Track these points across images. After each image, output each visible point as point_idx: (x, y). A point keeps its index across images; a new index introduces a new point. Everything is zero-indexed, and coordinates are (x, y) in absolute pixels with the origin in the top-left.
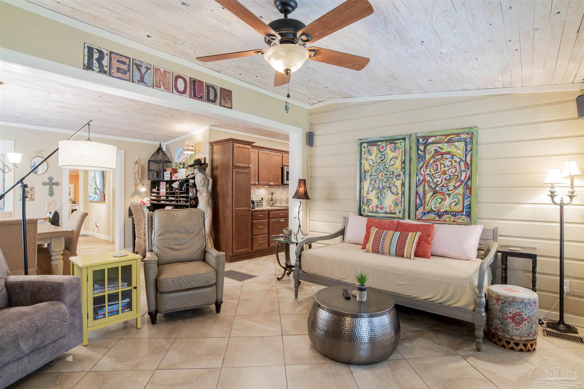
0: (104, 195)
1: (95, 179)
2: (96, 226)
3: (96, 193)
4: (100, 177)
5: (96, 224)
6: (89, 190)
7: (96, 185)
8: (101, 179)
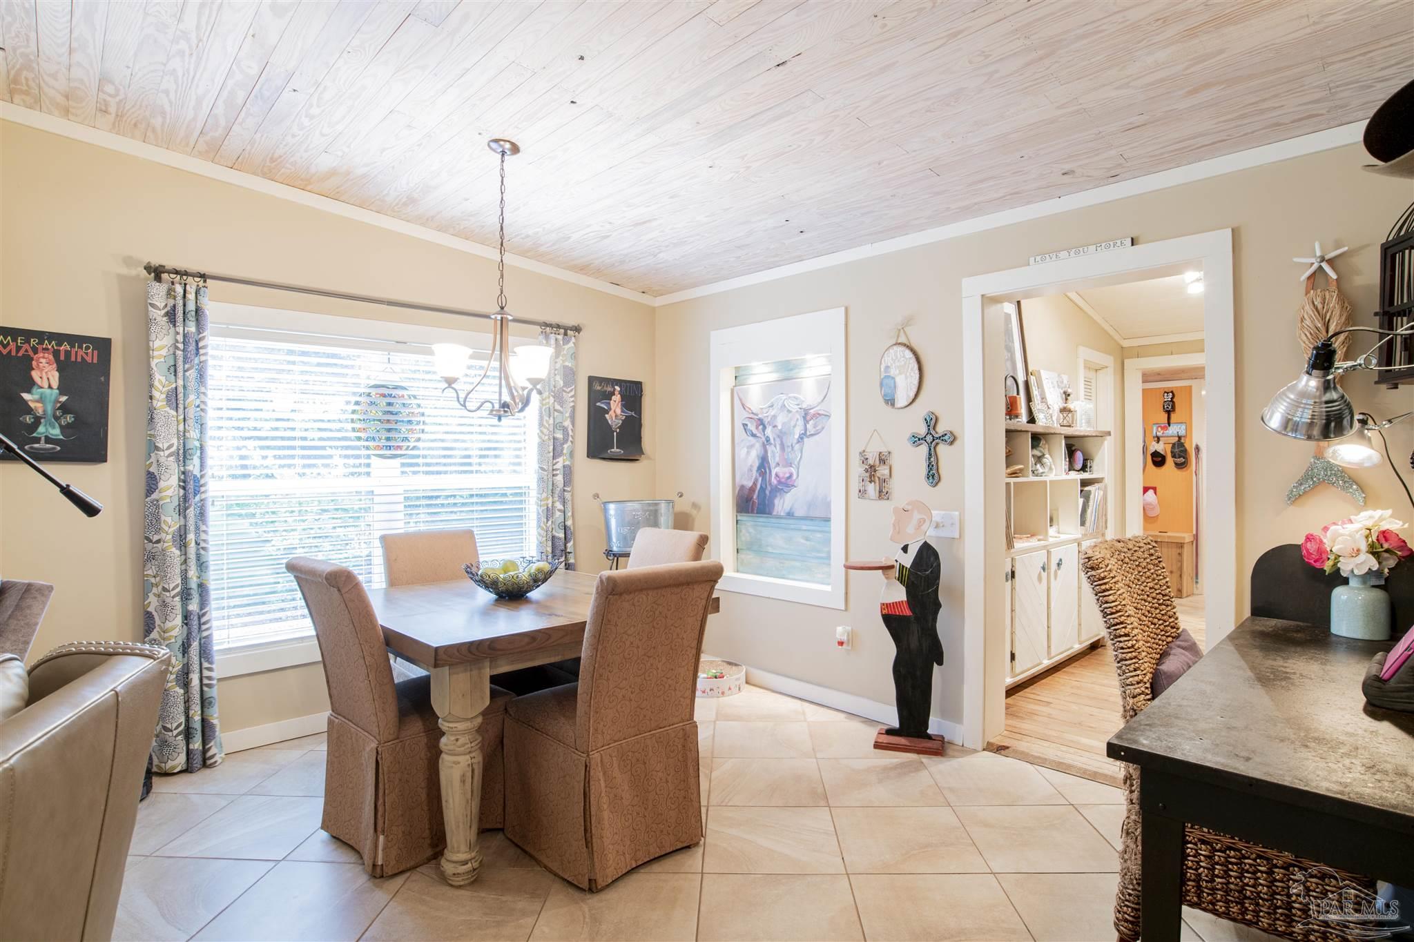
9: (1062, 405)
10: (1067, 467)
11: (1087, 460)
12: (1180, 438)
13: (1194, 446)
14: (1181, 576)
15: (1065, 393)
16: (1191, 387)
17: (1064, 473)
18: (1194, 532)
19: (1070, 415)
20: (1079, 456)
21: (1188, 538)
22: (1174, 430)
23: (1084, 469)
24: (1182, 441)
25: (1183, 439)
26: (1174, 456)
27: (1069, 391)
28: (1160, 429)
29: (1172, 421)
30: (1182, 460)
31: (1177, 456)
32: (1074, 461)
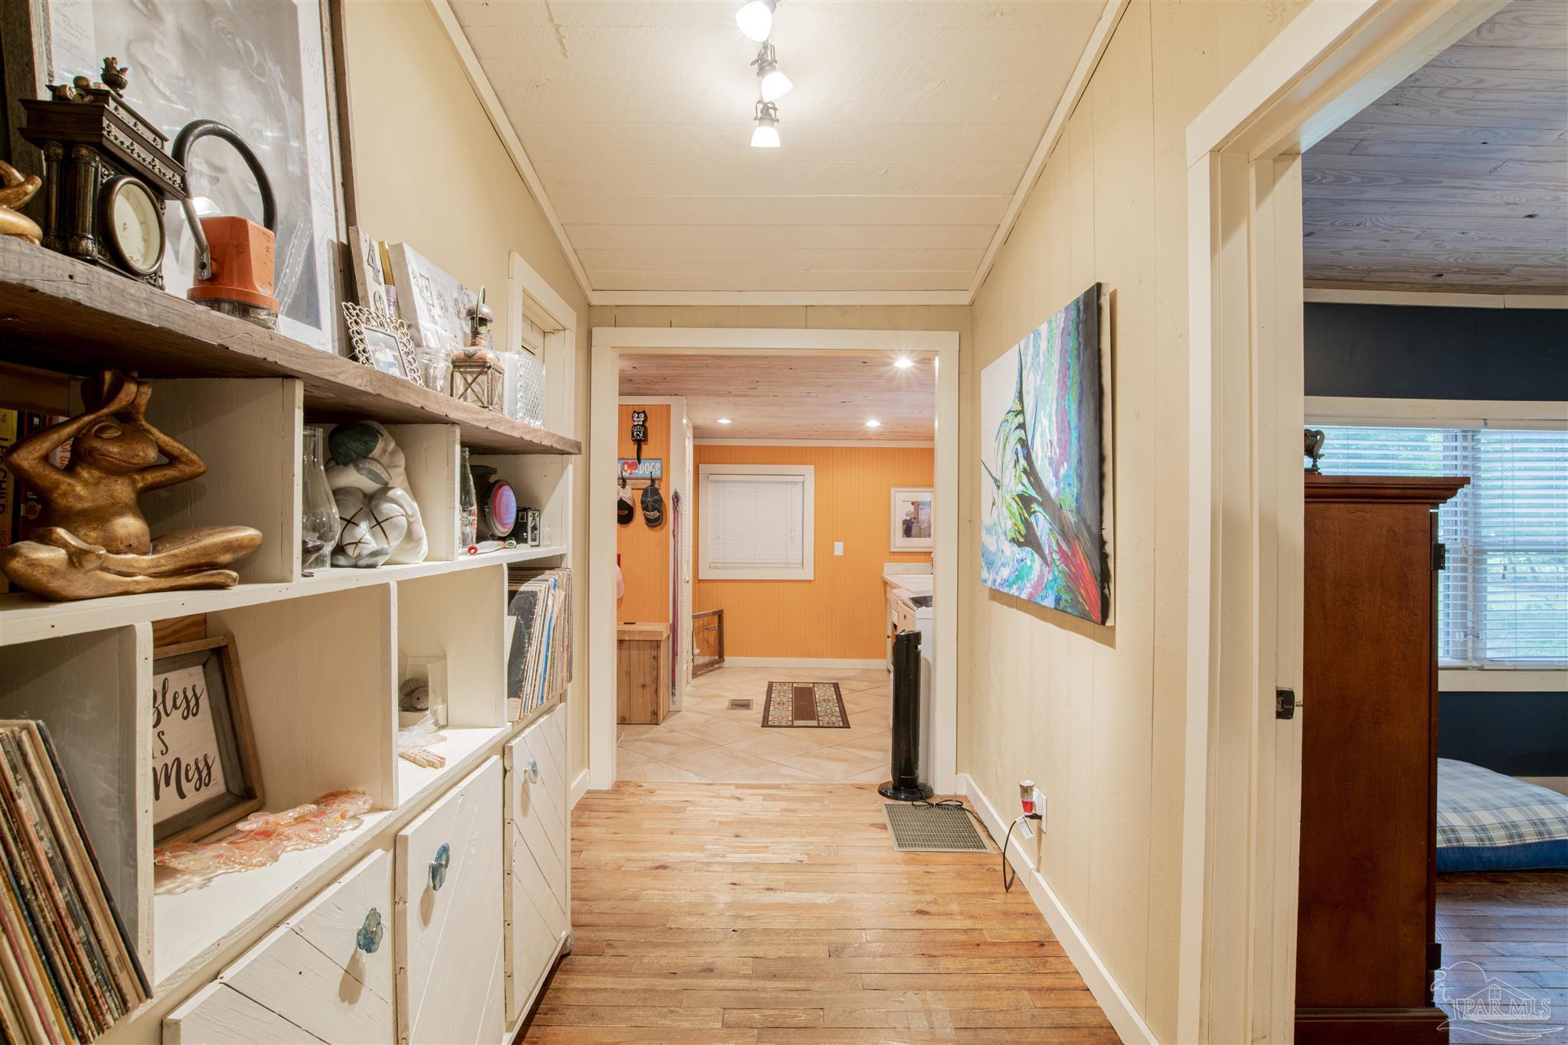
0: (1104, 557)
1: (1022, 426)
2: (1028, 806)
3: (1028, 539)
4: (1061, 397)
5: (1026, 790)
6: (987, 517)
7: (1031, 472)
8: (1073, 407)
9: (459, 349)
10: (472, 531)
11: (525, 510)
12: (653, 480)
13: (672, 493)
14: (656, 691)
15: (472, 314)
16: (669, 406)
17: (459, 549)
18: (671, 622)
19: (482, 378)
20: (508, 501)
21: (662, 629)
22: (645, 469)
23: (518, 533)
24: (656, 486)
25: (657, 482)
26: (645, 509)
27: (485, 310)
28: (626, 467)
29: (643, 456)
30: (656, 514)
31: (650, 508)
32: (495, 512)
